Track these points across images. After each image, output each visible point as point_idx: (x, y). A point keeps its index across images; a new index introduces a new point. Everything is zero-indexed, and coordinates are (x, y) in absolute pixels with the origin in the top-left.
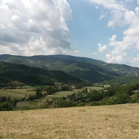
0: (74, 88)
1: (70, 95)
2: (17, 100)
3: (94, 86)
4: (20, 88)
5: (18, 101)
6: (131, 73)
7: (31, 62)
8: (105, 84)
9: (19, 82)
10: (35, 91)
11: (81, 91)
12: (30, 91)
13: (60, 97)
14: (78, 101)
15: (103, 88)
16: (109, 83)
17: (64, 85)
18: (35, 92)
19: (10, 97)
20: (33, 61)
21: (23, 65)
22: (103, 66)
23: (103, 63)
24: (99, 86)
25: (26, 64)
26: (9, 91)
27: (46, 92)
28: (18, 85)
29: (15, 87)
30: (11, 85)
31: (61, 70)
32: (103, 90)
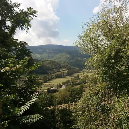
0: (66, 76)
1: (65, 82)
11: (73, 77)
13: (57, 84)
27: (42, 80)
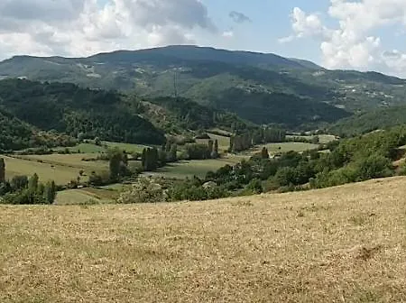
0: (225, 151)
1: (215, 171)
2: (57, 184)
3: (290, 140)
4: (63, 153)
5: (60, 189)
6: (396, 96)
7: (92, 75)
8: (321, 133)
9: (60, 135)
10: (107, 159)
11: (247, 158)
12: (93, 160)
13: (184, 178)
14: (240, 187)
15: (317, 146)
16: (333, 128)
17: (194, 141)
18: (108, 164)
19: (36, 178)
20: (96, 72)
21: (67, 84)
22: (314, 78)
23: (314, 71)
24: (304, 141)
25: (76, 80)
26: (33, 159)
27: (139, 163)
28: (58, 143)
29: (49, 150)
30: (39, 143)
31: (182, 96)
32: (315, 150)
